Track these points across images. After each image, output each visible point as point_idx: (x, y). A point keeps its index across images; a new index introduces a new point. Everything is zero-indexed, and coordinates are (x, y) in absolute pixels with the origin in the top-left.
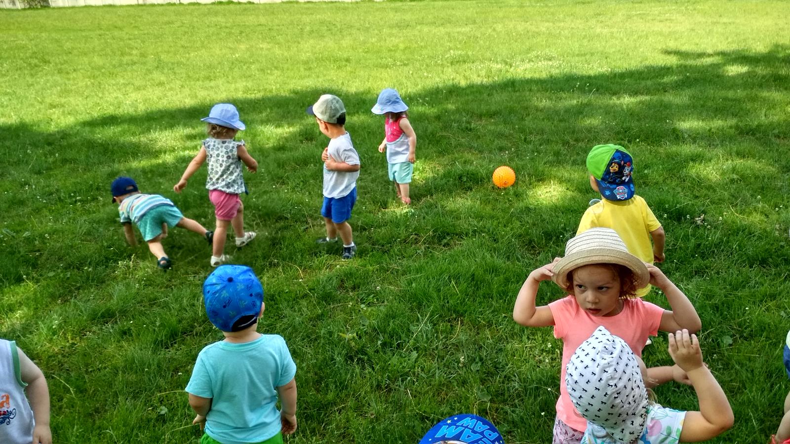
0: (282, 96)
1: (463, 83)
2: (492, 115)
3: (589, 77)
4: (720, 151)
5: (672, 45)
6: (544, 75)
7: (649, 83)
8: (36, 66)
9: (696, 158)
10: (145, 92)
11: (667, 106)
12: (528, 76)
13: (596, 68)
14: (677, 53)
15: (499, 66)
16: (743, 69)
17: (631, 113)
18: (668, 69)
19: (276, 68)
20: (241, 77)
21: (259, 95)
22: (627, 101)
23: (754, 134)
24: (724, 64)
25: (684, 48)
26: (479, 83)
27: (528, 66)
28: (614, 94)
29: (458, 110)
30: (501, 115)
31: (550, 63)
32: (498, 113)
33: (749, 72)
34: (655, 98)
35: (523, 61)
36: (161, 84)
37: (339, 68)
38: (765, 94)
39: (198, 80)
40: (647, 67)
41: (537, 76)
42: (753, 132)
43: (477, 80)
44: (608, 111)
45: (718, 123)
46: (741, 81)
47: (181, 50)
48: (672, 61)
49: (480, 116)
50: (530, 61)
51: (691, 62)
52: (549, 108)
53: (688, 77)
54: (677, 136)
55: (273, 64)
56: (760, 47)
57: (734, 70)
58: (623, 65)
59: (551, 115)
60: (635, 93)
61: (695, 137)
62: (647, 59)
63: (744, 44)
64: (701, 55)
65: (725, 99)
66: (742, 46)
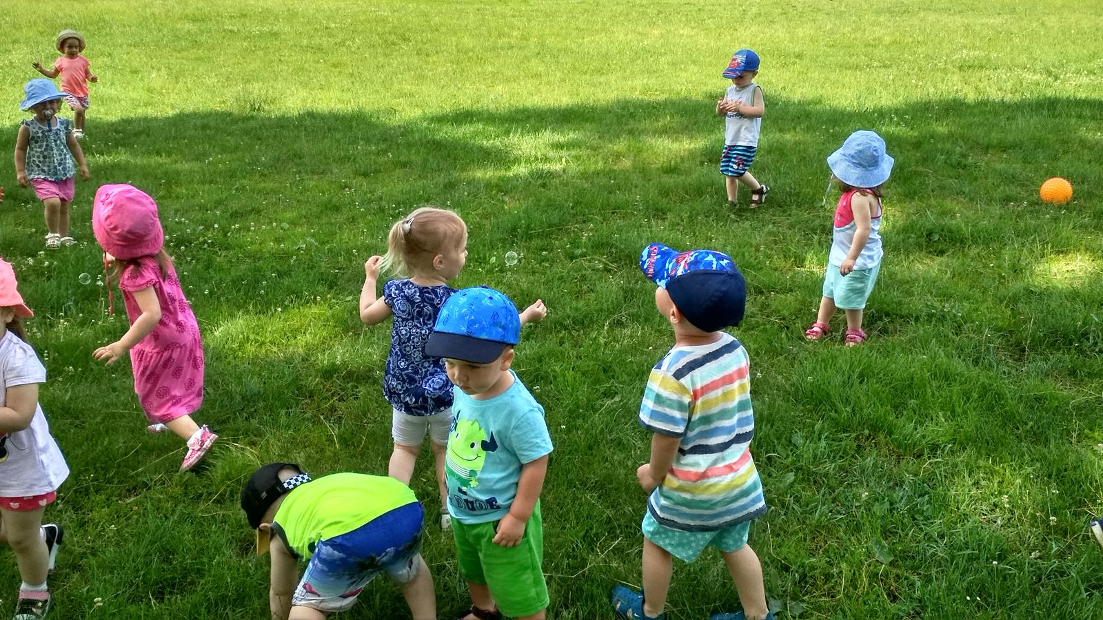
0: (692, 100)
1: (971, 97)
2: (1004, 148)
8: (393, 44)
10: (515, 85)
12: (1082, 95)
15: (1037, 77)
20: (642, 73)
26: (998, 99)
27: (1085, 80)
29: (951, 137)
35: (1078, 72)
41: (1096, 96)
43: (995, 95)
49: (986, 148)
55: (691, 56)
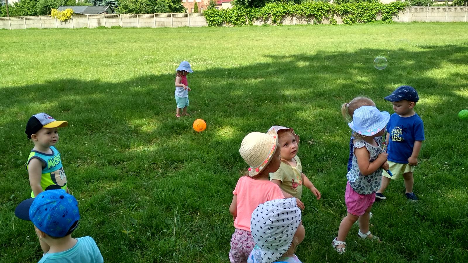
0: (40, 85)
3: (229, 70)
4: (309, 105)
5: (267, 52)
6: (203, 69)
7: (261, 72)
9: (299, 109)
11: (274, 84)
13: (230, 64)
14: (271, 56)
16: (307, 64)
17: (257, 88)
18: (269, 64)
21: (24, 85)
22: (253, 81)
23: (323, 96)
24: (297, 62)
25: (273, 54)
28: (245, 78)
29: (159, 90)
31: (205, 62)
33: (310, 65)
34: (268, 80)
38: (321, 75)
40: (257, 64)
42: (323, 95)
44: (245, 87)
45: (303, 91)
46: (307, 70)
48: (269, 60)
50: (194, 61)
51: (280, 61)
52: (212, 87)
53: (280, 69)
54: (285, 99)
55: (29, 65)
56: (311, 52)
57: (302, 64)
58: (245, 63)
59: (215, 90)
60: (256, 77)
61: (295, 99)
62: (256, 60)
63: (303, 51)
64: (283, 57)
65: (303, 79)
66: (303, 52)
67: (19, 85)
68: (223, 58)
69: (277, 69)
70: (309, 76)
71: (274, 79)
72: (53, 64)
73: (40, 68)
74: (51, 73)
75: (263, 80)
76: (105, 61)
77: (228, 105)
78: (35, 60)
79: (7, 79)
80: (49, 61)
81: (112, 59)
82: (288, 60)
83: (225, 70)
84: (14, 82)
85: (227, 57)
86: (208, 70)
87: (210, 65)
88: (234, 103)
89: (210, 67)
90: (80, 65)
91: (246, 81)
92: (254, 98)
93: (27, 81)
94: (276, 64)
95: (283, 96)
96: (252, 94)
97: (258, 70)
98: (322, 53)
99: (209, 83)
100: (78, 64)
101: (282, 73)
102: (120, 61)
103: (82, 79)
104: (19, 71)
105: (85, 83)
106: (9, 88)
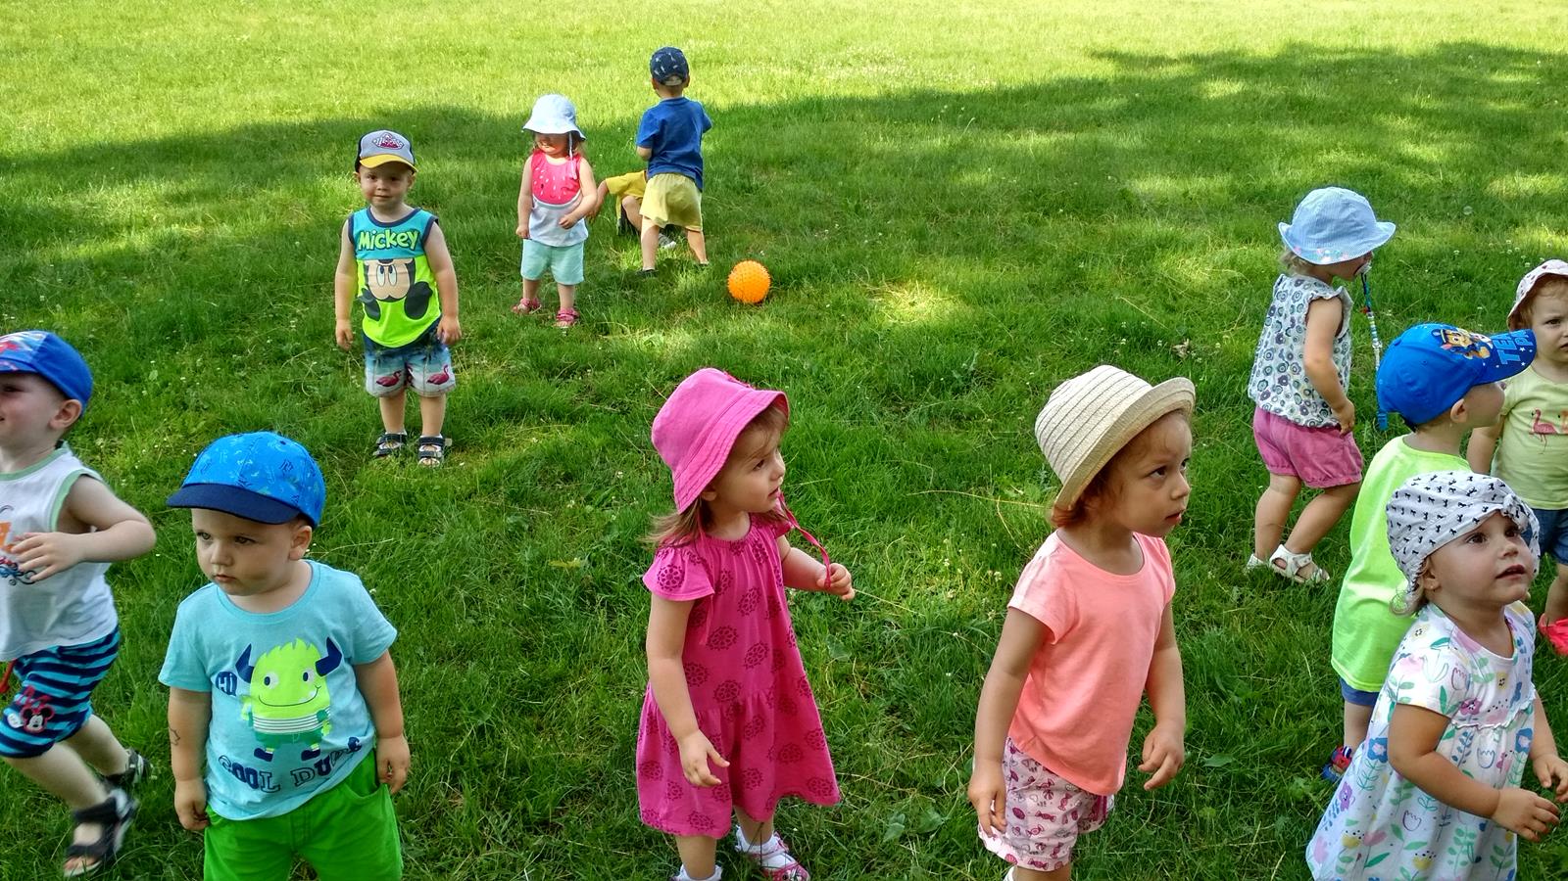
0: (357, 120)
2: (788, 163)
3: (958, 97)
4: (1206, 231)
5: (1103, 42)
6: (873, 92)
7: (1069, 109)
9: (1165, 244)
10: (58, 108)
11: (1106, 152)
12: (846, 92)
13: (970, 79)
14: (1113, 56)
15: (787, 72)
16: (1236, 88)
17: (1044, 165)
18: (1101, 84)
19: (335, 64)
20: (262, 82)
21: (308, 118)
22: (1034, 141)
23: (1262, 201)
24: (1200, 79)
25: (1124, 48)
26: (753, 103)
27: (844, 73)
28: (1008, 128)
30: (804, 163)
31: (884, 69)
32: (798, 159)
33: (1244, 94)
34: (1083, 137)
35: (831, 63)
36: (89, 93)
37: (468, 66)
38: (1277, 131)
39: (170, 84)
40: (1061, 81)
41: (861, 92)
42: (1261, 198)
43: (749, 99)
44: (1001, 159)
45: (1199, 183)
46: (1231, 109)
47: (120, 24)
48: (1106, 70)
49: (765, 165)
50: (845, 63)
51: (1139, 73)
52: (893, 153)
53: (1137, 101)
54: (1130, 205)
55: (327, 56)
57: (1219, 89)
58: (1019, 76)
59: (897, 166)
60: (1045, 127)
61: (1161, 208)
62: (1059, 67)
63: (1231, 42)
64: (1158, 61)
65: (1207, 140)
66: (1227, 46)
67: (295, 119)
68: (947, 55)
69: (1124, 101)
70: (1233, 131)
71: (1107, 136)
72: (397, 55)
73: (360, 67)
74: (391, 85)
75: (1070, 137)
76: (561, 51)
77: (932, 216)
78: (343, 38)
79: (260, 96)
80: (389, 44)
81: (585, 44)
82: (1173, 71)
83: (945, 98)
84: (279, 107)
85: (959, 55)
86: (889, 95)
87: (897, 79)
88: (952, 210)
89: (896, 86)
90: (482, 63)
91: (1008, 142)
92: (1025, 198)
93: (319, 107)
94: (1124, 85)
95: (1124, 194)
96: (1018, 183)
97: (1057, 102)
98: (1297, 51)
99: (885, 140)
100: (476, 58)
101: (1141, 116)
102: (606, 54)
103: (486, 108)
104: (295, 72)
105: (493, 121)
106: (265, 127)
